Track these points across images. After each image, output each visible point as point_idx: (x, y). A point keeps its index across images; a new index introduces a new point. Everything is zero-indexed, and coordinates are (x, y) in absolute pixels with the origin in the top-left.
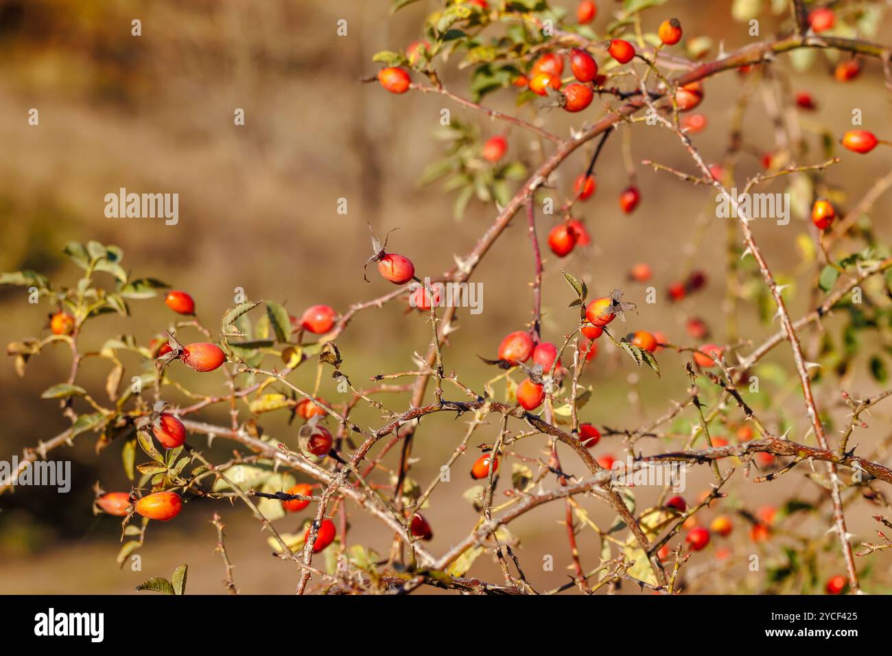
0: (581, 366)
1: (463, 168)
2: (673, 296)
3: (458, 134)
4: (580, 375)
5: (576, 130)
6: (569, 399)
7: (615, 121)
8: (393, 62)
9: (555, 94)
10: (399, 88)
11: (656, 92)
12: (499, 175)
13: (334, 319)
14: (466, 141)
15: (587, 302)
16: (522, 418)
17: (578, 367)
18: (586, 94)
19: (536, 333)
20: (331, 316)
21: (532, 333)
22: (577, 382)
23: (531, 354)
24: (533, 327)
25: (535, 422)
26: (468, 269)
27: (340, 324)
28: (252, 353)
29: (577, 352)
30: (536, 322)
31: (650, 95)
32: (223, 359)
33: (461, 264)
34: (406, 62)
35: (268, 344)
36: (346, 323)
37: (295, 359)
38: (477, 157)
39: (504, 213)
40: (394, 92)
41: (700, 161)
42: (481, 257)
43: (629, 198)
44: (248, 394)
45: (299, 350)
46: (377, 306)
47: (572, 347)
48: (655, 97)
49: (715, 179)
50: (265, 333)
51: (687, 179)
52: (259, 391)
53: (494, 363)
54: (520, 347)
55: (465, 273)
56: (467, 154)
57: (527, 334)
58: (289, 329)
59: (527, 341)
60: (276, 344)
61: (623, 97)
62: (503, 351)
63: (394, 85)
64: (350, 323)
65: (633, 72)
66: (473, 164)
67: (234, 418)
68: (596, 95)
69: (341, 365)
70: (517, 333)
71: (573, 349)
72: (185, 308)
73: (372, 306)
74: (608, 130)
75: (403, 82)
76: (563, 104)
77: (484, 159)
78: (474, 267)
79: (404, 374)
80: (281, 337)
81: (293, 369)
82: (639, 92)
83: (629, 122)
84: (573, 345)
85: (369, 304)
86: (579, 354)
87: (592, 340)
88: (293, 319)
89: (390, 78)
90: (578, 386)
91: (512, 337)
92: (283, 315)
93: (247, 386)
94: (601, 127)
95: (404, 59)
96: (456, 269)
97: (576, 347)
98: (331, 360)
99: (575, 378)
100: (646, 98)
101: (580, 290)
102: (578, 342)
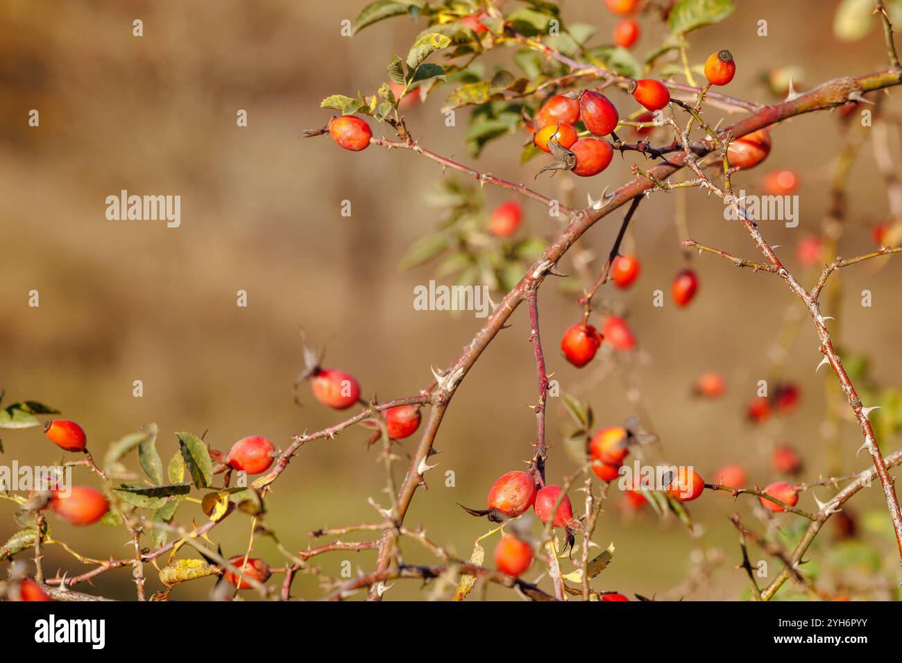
0: (594, 517)
1: (463, 245)
2: (755, 415)
3: (456, 199)
4: (593, 529)
5: (595, 199)
6: (579, 561)
7: (647, 187)
8: (348, 108)
9: (561, 152)
10: (355, 145)
11: (703, 145)
12: (512, 255)
13: (270, 454)
14: (467, 208)
15: (592, 433)
16: (512, 587)
17: (590, 518)
18: (603, 152)
19: (538, 472)
20: (266, 451)
21: (533, 474)
22: (590, 539)
23: (532, 501)
24: (534, 467)
25: (530, 592)
26: (450, 386)
27: (279, 461)
28: (162, 502)
29: (590, 499)
30: (539, 458)
31: (693, 150)
32: (105, 508)
33: (440, 380)
34: (366, 109)
35: (183, 490)
36: (287, 461)
37: (220, 509)
38: (482, 230)
39: (497, 311)
40: (350, 148)
41: (760, 240)
42: (466, 371)
43: (685, 284)
44: (158, 556)
45: (225, 498)
46: (329, 437)
47: (583, 491)
48: (702, 153)
49: (780, 265)
50: (180, 475)
51: (742, 265)
52: (173, 553)
53: (482, 514)
54: (515, 493)
55: (445, 391)
56: (469, 225)
57: (526, 474)
58: (210, 469)
59: (525, 484)
60: (193, 488)
61: (655, 154)
62: (494, 498)
63: (349, 139)
64: (292, 459)
65: (672, 122)
66: (476, 239)
67: (140, 588)
68: (617, 153)
69: (266, 517)
70: (513, 473)
71: (584, 495)
72: (74, 442)
73: (323, 436)
74: (638, 198)
75: (362, 136)
76: (572, 165)
77: (492, 234)
78: (458, 383)
79: (354, 528)
80: (200, 481)
81: (217, 522)
82: (677, 147)
83: (665, 188)
84: (584, 489)
85: (318, 434)
86: (593, 501)
87: (608, 482)
88: (215, 455)
89: (344, 129)
90: (591, 544)
91: (506, 480)
92: (202, 450)
93: (157, 546)
94: (627, 193)
95: (362, 105)
96: (435, 385)
97: (588, 492)
98: (252, 510)
99: (587, 534)
100: (689, 156)
101: (584, 416)
102: (591, 485)
